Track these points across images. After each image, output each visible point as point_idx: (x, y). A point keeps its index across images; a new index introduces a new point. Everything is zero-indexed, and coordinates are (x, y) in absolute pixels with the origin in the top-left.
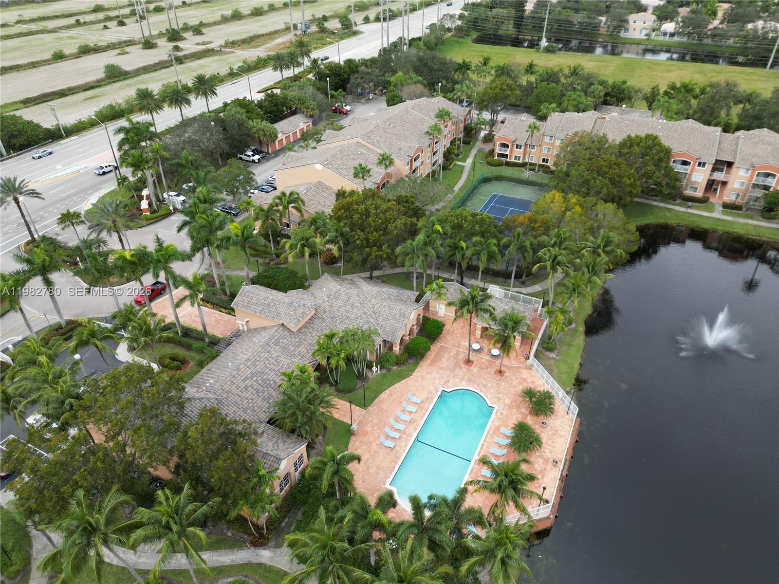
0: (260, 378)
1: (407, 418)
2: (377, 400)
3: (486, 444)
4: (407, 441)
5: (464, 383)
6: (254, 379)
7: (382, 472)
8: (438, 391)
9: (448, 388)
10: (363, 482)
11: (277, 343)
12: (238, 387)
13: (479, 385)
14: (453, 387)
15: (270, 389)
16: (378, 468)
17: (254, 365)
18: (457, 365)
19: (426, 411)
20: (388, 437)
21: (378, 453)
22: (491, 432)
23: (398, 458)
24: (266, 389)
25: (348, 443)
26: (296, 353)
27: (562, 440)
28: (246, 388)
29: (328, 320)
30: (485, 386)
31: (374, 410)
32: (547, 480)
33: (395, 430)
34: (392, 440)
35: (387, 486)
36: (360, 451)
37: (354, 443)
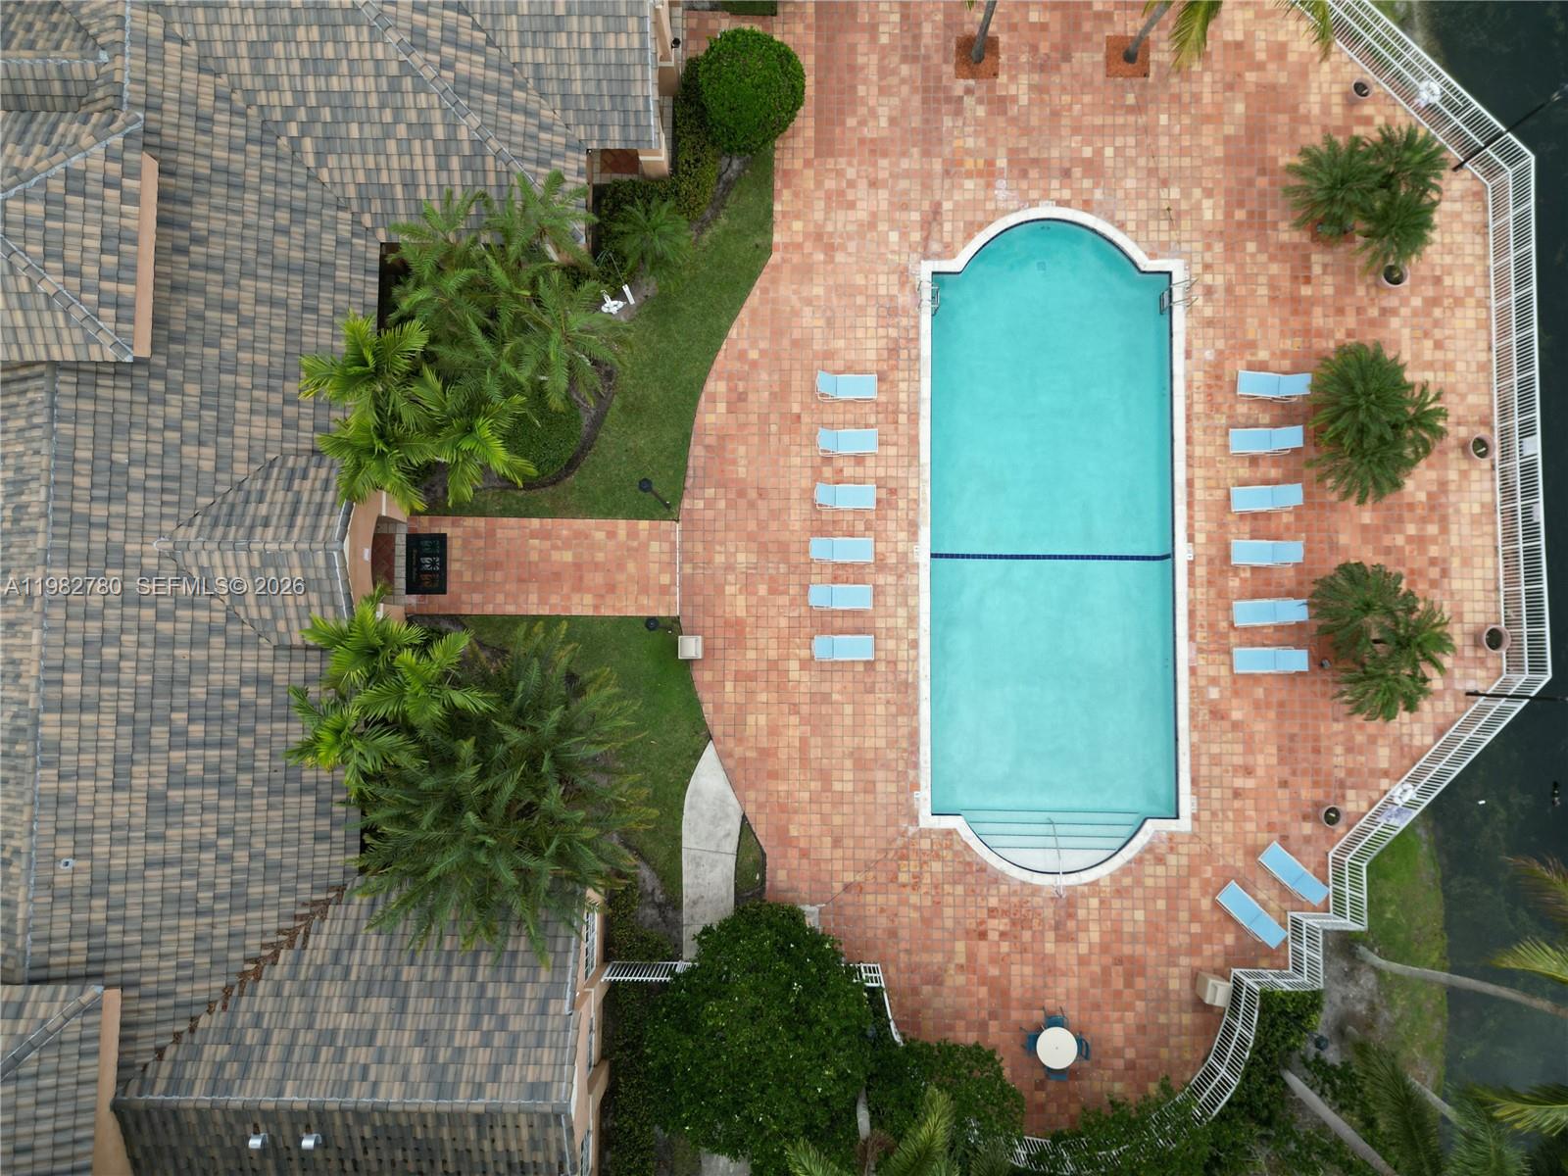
0: (180, 717)
1: (859, 497)
2: (697, 452)
3: (1199, 472)
4: (907, 595)
5: (1002, 191)
6: (160, 735)
7: (880, 775)
8: (917, 291)
9: (949, 251)
10: (837, 842)
11: (113, 483)
12: (121, 834)
13: (1066, 173)
14: (969, 237)
15: (263, 728)
16: (861, 763)
17: (102, 673)
18: (935, 97)
19: (914, 417)
20: (828, 622)
21: (826, 698)
22: (1198, 408)
23: (907, 688)
24: (246, 742)
25: (694, 705)
26: (241, 470)
27: (1466, 319)
28: (160, 806)
29: (251, 164)
30: (1093, 168)
31: (710, 504)
32: (1460, 532)
33: (845, 573)
34: (856, 623)
35: (927, 821)
36: (757, 721)
37: (718, 696)
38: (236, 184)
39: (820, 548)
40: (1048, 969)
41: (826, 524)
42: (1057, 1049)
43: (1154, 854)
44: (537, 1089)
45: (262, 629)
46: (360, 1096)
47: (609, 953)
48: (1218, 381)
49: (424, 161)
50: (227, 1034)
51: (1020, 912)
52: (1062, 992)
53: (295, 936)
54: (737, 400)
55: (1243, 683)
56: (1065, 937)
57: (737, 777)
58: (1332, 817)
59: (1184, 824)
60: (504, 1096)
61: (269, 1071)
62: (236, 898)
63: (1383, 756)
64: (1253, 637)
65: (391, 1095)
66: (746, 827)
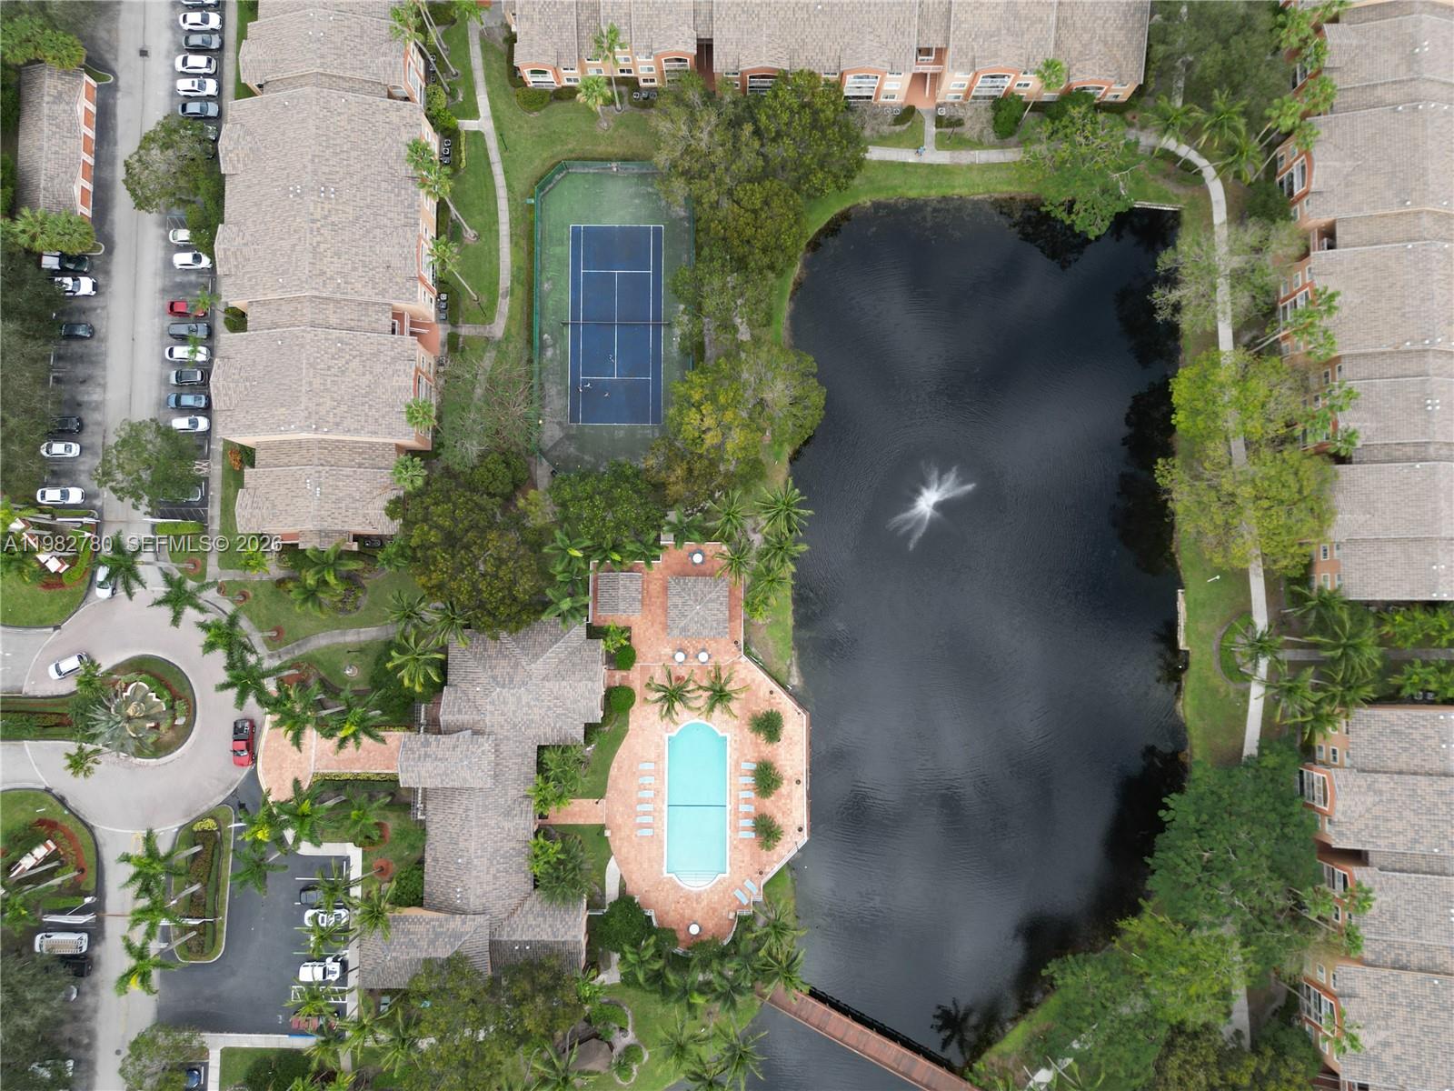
0: (498, 858)
1: (648, 794)
2: (609, 781)
3: (732, 788)
4: (661, 817)
5: (686, 716)
6: (495, 862)
7: (654, 863)
8: (664, 741)
9: (672, 732)
12: (488, 883)
14: (677, 727)
15: (514, 859)
16: (649, 860)
17: (484, 850)
19: (663, 772)
20: (642, 826)
21: (641, 845)
22: (732, 772)
23: (661, 841)
24: (511, 862)
25: (608, 846)
28: (495, 877)
29: (511, 734)
31: (612, 795)
32: (795, 801)
33: (645, 814)
34: (648, 826)
35: (666, 875)
36: (624, 850)
37: (615, 844)
38: (508, 739)
39: (640, 808)
40: (694, 911)
41: (641, 801)
42: (694, 930)
43: (720, 882)
44: (575, 936)
45: (514, 837)
46: (538, 938)
47: (588, 908)
48: (737, 764)
49: (549, 730)
50: (509, 925)
51: (688, 898)
52: (698, 916)
53: (521, 904)
54: (620, 768)
55: (742, 840)
56: (698, 903)
57: (619, 864)
58: (761, 873)
59: (727, 875)
60: (568, 938)
61: (519, 932)
62: (510, 897)
63: (775, 858)
64: (745, 829)
65: (545, 938)
66: (621, 877)
